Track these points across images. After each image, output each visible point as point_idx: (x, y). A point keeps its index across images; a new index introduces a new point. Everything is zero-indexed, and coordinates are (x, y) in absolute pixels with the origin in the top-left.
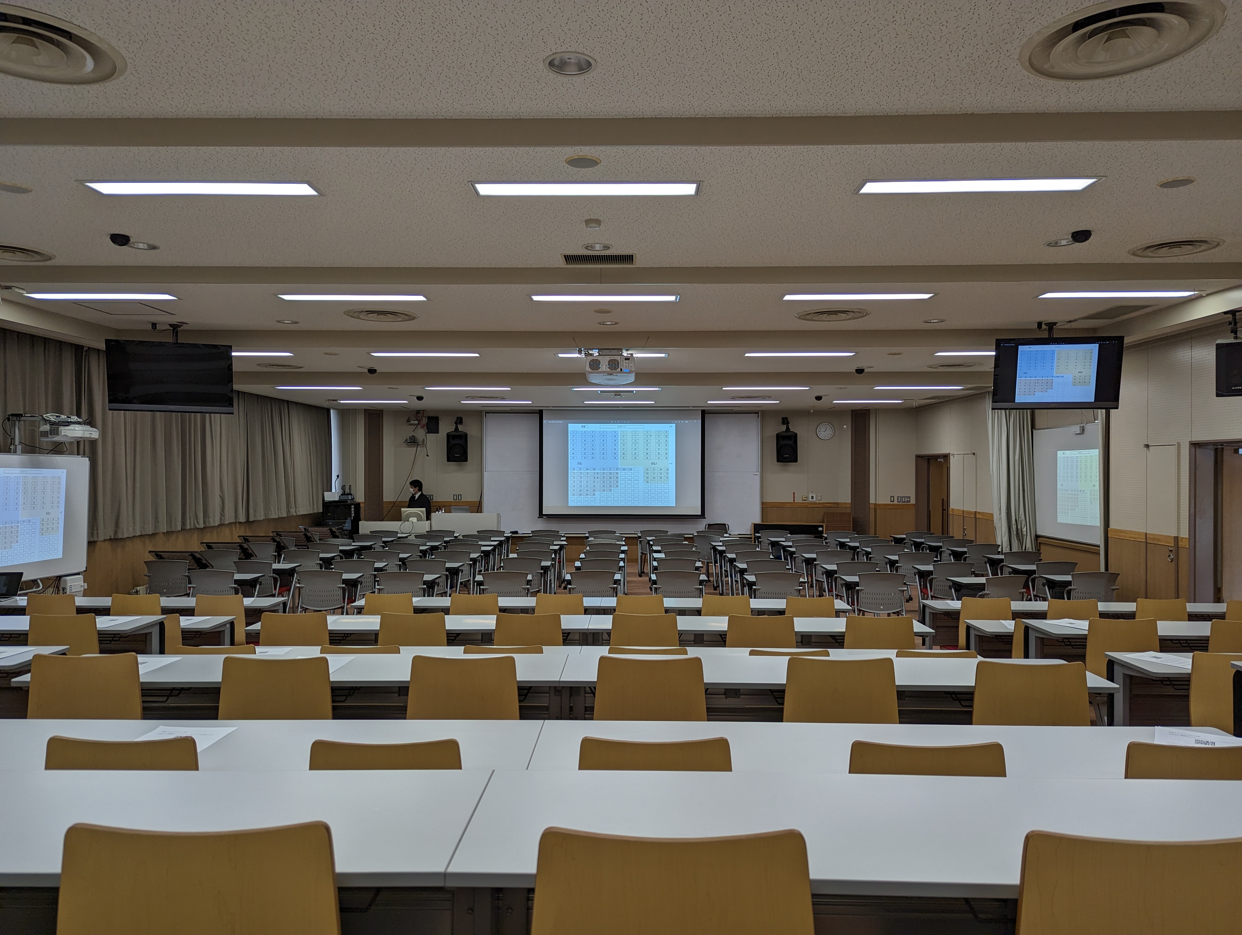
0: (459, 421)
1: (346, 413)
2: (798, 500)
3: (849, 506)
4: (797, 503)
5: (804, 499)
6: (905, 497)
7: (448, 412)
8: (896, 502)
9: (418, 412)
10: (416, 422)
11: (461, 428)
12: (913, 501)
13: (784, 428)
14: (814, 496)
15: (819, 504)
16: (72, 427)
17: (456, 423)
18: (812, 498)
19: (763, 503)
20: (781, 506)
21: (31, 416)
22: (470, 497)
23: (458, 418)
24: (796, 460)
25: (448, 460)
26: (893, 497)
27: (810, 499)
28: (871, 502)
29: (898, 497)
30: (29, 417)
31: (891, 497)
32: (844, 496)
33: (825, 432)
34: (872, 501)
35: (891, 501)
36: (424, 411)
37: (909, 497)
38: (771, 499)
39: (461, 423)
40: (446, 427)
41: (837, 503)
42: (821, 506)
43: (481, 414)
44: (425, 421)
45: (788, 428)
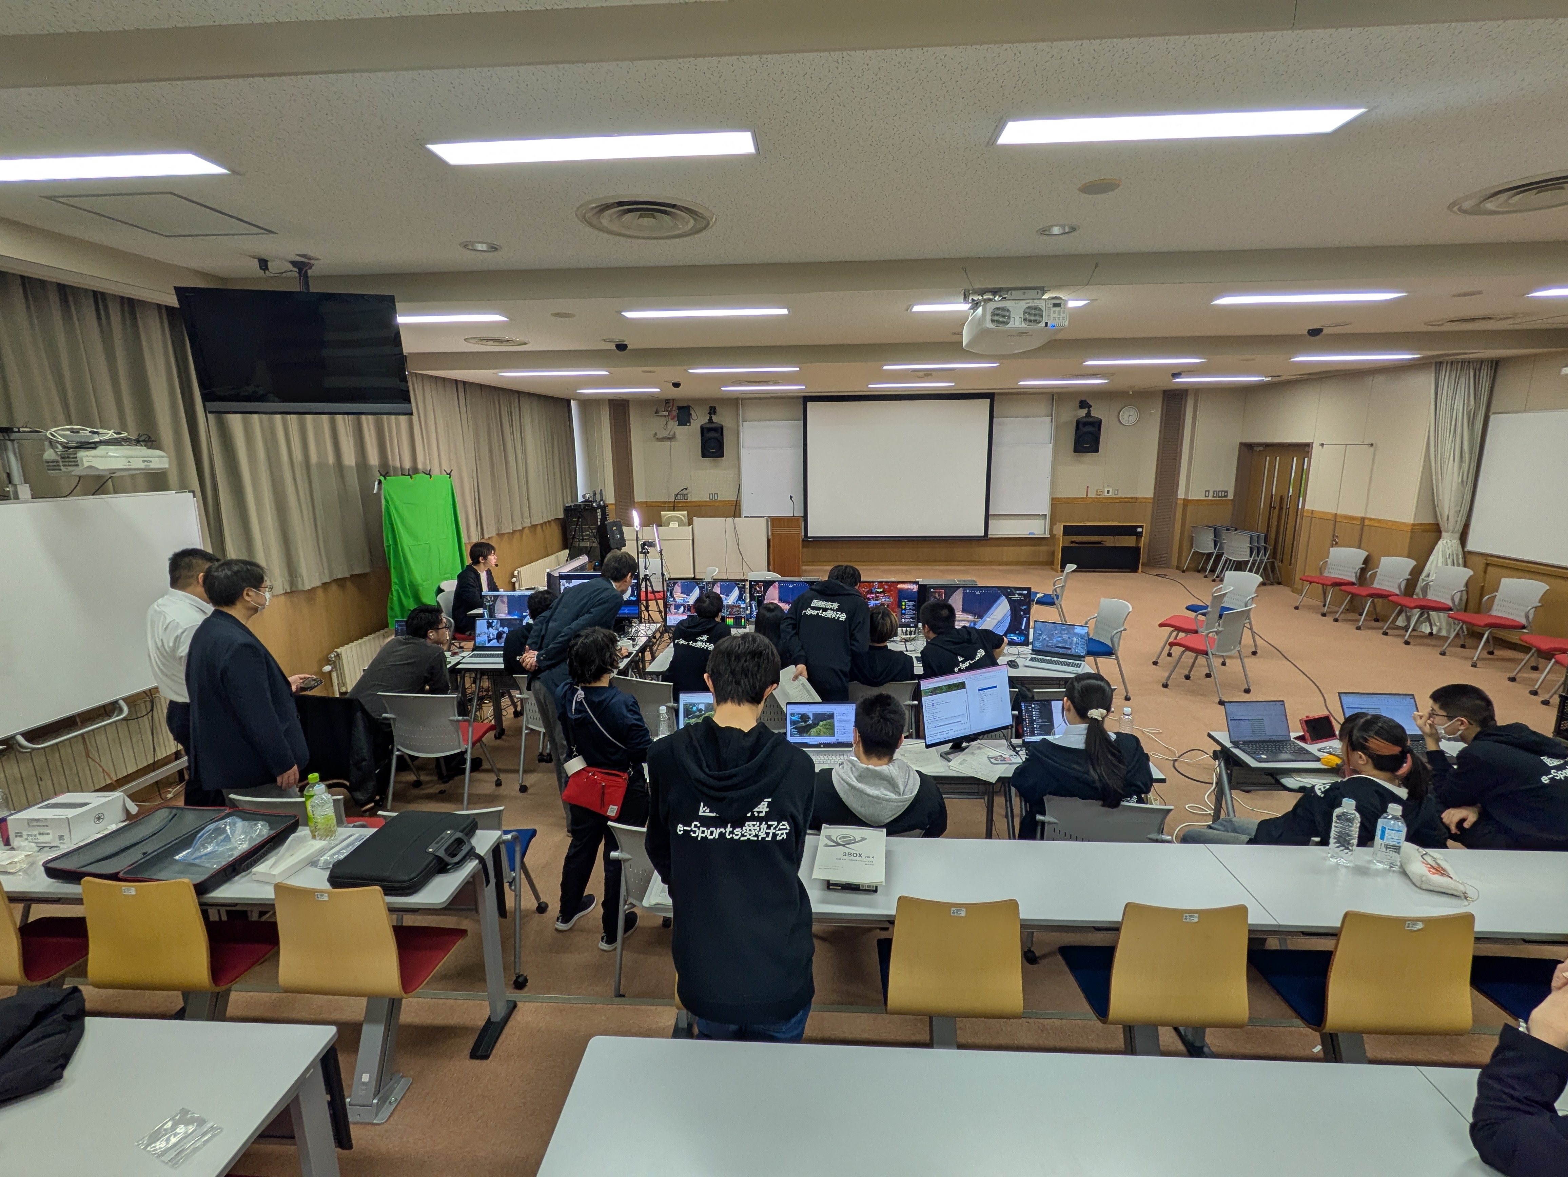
0: (713, 411)
1: (587, 404)
2: (1092, 495)
3: (1151, 501)
4: (1091, 498)
5: (1099, 493)
6: (1222, 491)
7: (701, 401)
8: (1211, 497)
9: (667, 401)
10: (666, 413)
11: (715, 419)
12: (1231, 496)
13: (1083, 413)
14: (1111, 490)
15: (1116, 498)
16: (101, 450)
17: (710, 413)
18: (1108, 492)
19: (1053, 499)
20: (1072, 502)
21: (31, 432)
22: (727, 496)
23: (711, 407)
24: (1097, 451)
25: (703, 457)
26: (1209, 491)
27: (1106, 494)
28: (1179, 497)
29: (1214, 492)
30: (28, 432)
31: (1206, 491)
32: (1146, 489)
33: (1129, 416)
34: (1181, 495)
35: (1206, 496)
36: (673, 400)
37: (1227, 492)
38: (1061, 494)
39: (715, 412)
40: (699, 419)
41: (1136, 498)
42: (1117, 501)
43: (736, 402)
44: (675, 413)
45: (1088, 414)
